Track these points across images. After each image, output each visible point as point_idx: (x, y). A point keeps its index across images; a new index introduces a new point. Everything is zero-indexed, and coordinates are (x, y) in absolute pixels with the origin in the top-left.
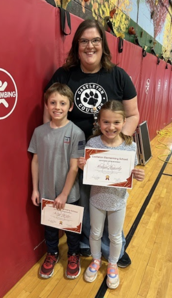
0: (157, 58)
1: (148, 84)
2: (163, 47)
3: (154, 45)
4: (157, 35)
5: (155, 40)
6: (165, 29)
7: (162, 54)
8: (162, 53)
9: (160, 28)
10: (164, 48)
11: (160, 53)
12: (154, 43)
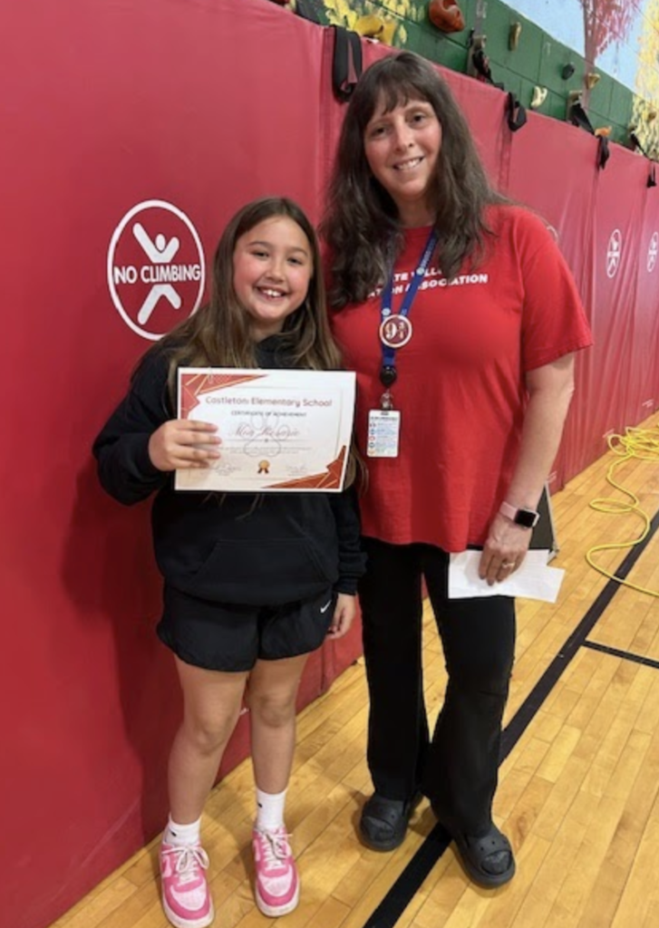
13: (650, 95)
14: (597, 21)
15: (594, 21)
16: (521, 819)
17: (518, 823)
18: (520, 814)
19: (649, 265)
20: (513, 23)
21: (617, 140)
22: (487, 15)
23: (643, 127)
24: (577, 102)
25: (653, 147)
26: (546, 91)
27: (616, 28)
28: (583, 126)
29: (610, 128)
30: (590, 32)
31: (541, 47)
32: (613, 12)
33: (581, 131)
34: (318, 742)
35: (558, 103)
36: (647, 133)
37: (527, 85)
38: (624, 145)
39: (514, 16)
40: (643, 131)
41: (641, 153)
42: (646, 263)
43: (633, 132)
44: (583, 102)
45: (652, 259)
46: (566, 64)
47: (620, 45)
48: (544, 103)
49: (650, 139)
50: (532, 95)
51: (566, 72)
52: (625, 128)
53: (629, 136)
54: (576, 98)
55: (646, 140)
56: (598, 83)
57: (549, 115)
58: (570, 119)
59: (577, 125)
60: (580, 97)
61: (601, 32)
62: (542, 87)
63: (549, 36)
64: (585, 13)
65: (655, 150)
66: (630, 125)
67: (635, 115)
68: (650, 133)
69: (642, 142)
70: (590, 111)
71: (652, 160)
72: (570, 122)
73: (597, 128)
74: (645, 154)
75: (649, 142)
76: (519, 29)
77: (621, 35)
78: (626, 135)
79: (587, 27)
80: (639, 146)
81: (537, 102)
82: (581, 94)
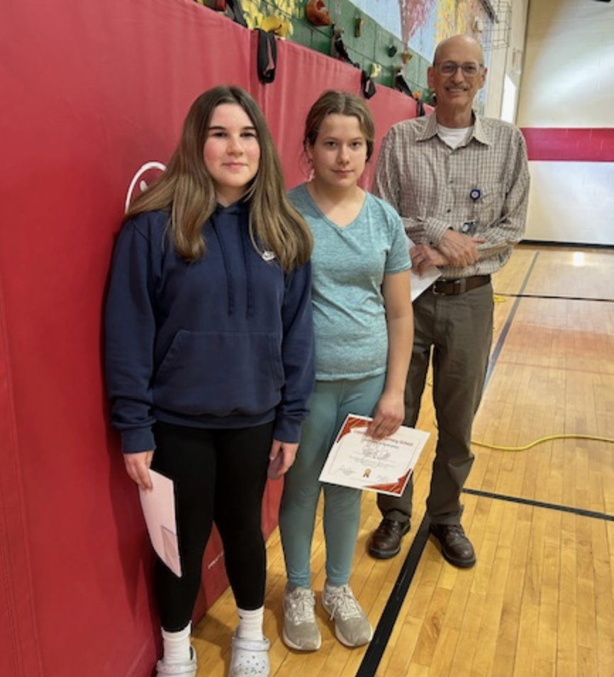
0: (415, 102)
3: (404, 62)
4: (414, 31)
5: (406, 48)
6: (440, 16)
9: (423, 11)
12: (406, 57)
14: (409, 13)
15: (407, 13)
20: (357, 17)
22: (342, 12)
24: (399, 74)
26: (380, 66)
27: (420, 18)
30: (404, 22)
31: (376, 34)
32: (418, 6)
35: (387, 74)
37: (367, 62)
38: (429, 104)
39: (357, 11)
46: (391, 46)
47: (423, 31)
50: (371, 68)
51: (391, 52)
58: (396, 86)
59: (401, 91)
61: (411, 22)
62: (378, 63)
63: (380, 26)
64: (401, 8)
76: (362, 22)
77: (424, 22)
79: (402, 18)
81: (375, 75)
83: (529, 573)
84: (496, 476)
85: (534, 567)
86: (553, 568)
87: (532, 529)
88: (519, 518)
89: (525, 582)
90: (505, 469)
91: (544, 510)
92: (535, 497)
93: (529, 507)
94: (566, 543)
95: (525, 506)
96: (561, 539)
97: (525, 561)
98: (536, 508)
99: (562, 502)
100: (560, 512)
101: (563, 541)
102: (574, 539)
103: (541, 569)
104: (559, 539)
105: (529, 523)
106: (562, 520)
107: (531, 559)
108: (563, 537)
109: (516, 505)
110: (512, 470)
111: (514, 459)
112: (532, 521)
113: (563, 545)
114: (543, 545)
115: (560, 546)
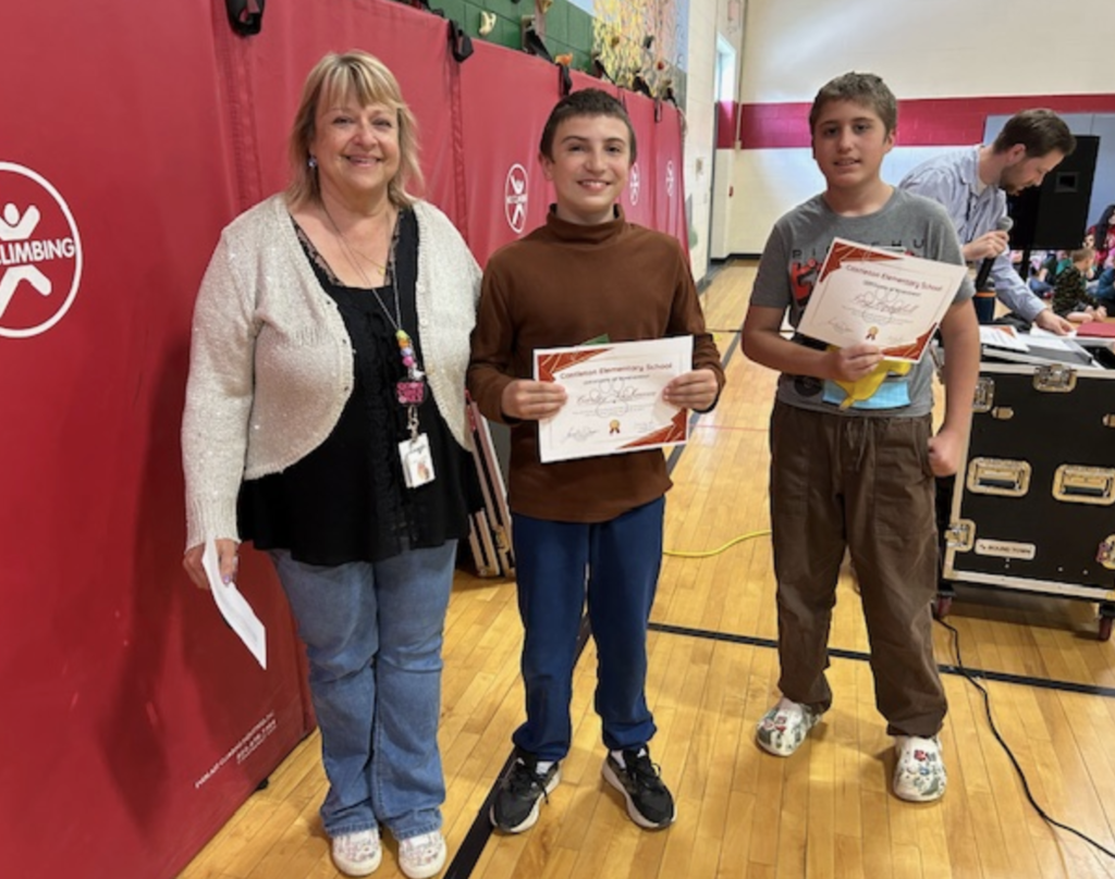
1: (518, 187)
2: (597, 26)
7: (598, 54)
8: (595, 48)
10: (604, 26)
11: (585, 48)
13: (610, 18)
16: (544, 833)
17: (541, 838)
18: (542, 828)
19: (632, 197)
21: (580, 66)
23: (607, 53)
25: (621, 73)
28: (541, 55)
29: (571, 55)
33: (538, 59)
34: (306, 795)
36: (613, 58)
38: (588, 73)
40: (608, 56)
41: (609, 82)
42: (629, 197)
43: (597, 58)
44: (537, 28)
45: (635, 191)
48: (495, 28)
49: (617, 64)
52: (588, 54)
53: (593, 62)
54: (529, 23)
55: (613, 64)
56: (552, 6)
57: (502, 44)
60: (533, 23)
65: (624, 77)
66: (593, 52)
67: (598, 40)
68: (616, 58)
69: (609, 68)
70: (548, 37)
71: (621, 87)
72: (526, 50)
73: (557, 54)
74: (613, 82)
75: (616, 68)
78: (590, 61)
80: (605, 72)
82: (534, 19)
83: (695, 748)
84: (668, 597)
85: (703, 737)
86: (730, 737)
87: (708, 676)
88: (693, 661)
89: (686, 764)
90: (684, 586)
91: (729, 645)
92: (719, 627)
93: (709, 643)
94: (754, 696)
95: (703, 641)
96: (747, 691)
97: (692, 727)
98: (720, 643)
99: (757, 633)
100: (751, 648)
101: (750, 693)
102: (766, 688)
103: (712, 739)
104: (745, 691)
105: (706, 667)
106: (753, 658)
107: (701, 725)
108: (751, 687)
109: (691, 640)
110: (693, 587)
111: (698, 569)
112: (710, 664)
113: (749, 699)
114: (720, 701)
115: (745, 701)
